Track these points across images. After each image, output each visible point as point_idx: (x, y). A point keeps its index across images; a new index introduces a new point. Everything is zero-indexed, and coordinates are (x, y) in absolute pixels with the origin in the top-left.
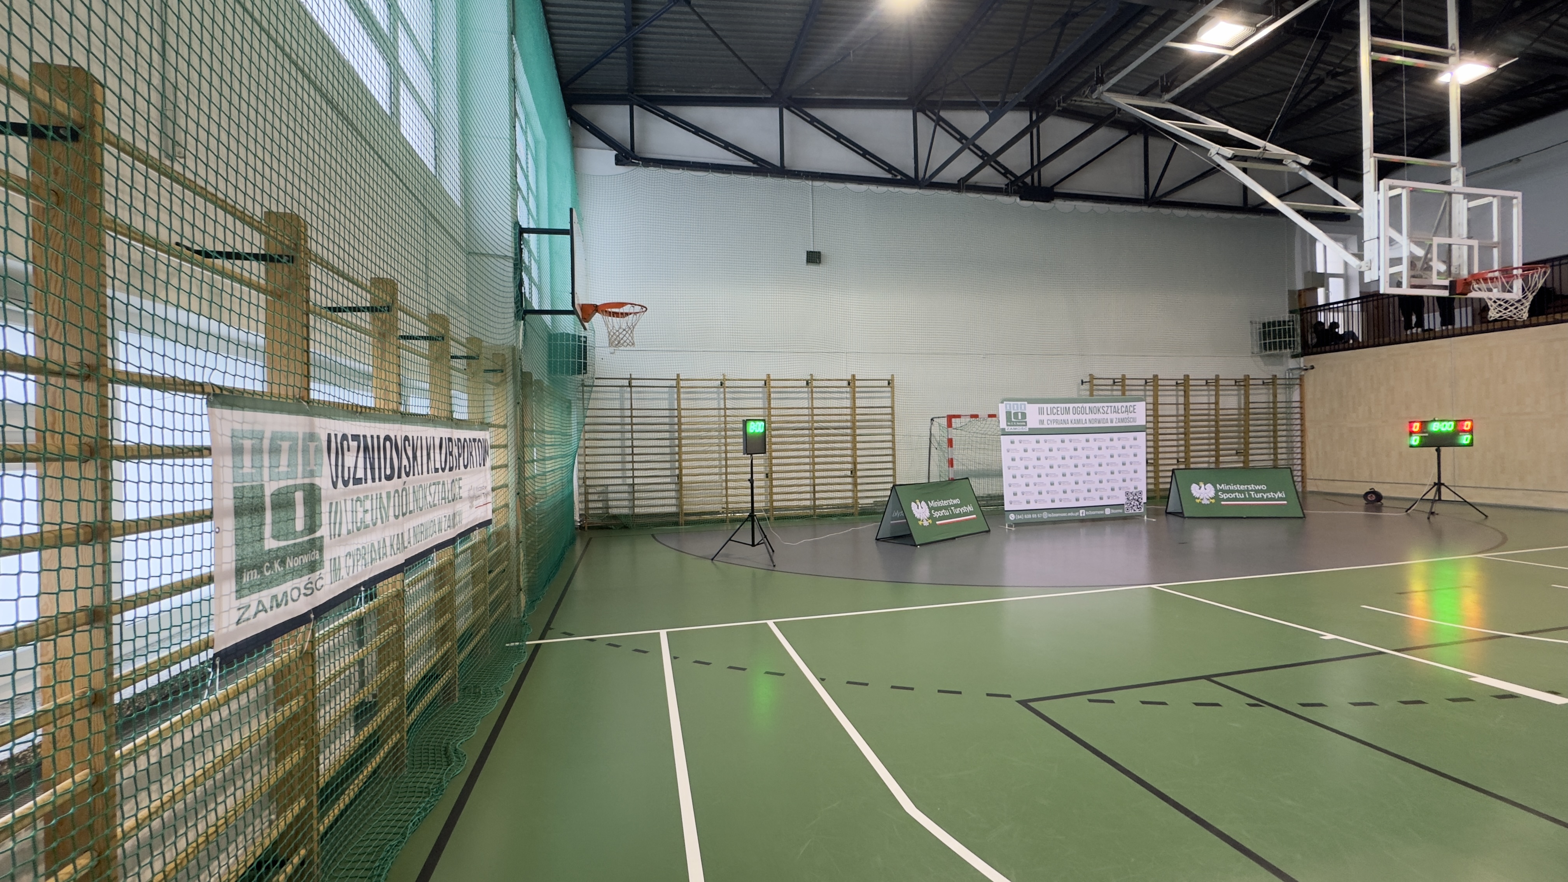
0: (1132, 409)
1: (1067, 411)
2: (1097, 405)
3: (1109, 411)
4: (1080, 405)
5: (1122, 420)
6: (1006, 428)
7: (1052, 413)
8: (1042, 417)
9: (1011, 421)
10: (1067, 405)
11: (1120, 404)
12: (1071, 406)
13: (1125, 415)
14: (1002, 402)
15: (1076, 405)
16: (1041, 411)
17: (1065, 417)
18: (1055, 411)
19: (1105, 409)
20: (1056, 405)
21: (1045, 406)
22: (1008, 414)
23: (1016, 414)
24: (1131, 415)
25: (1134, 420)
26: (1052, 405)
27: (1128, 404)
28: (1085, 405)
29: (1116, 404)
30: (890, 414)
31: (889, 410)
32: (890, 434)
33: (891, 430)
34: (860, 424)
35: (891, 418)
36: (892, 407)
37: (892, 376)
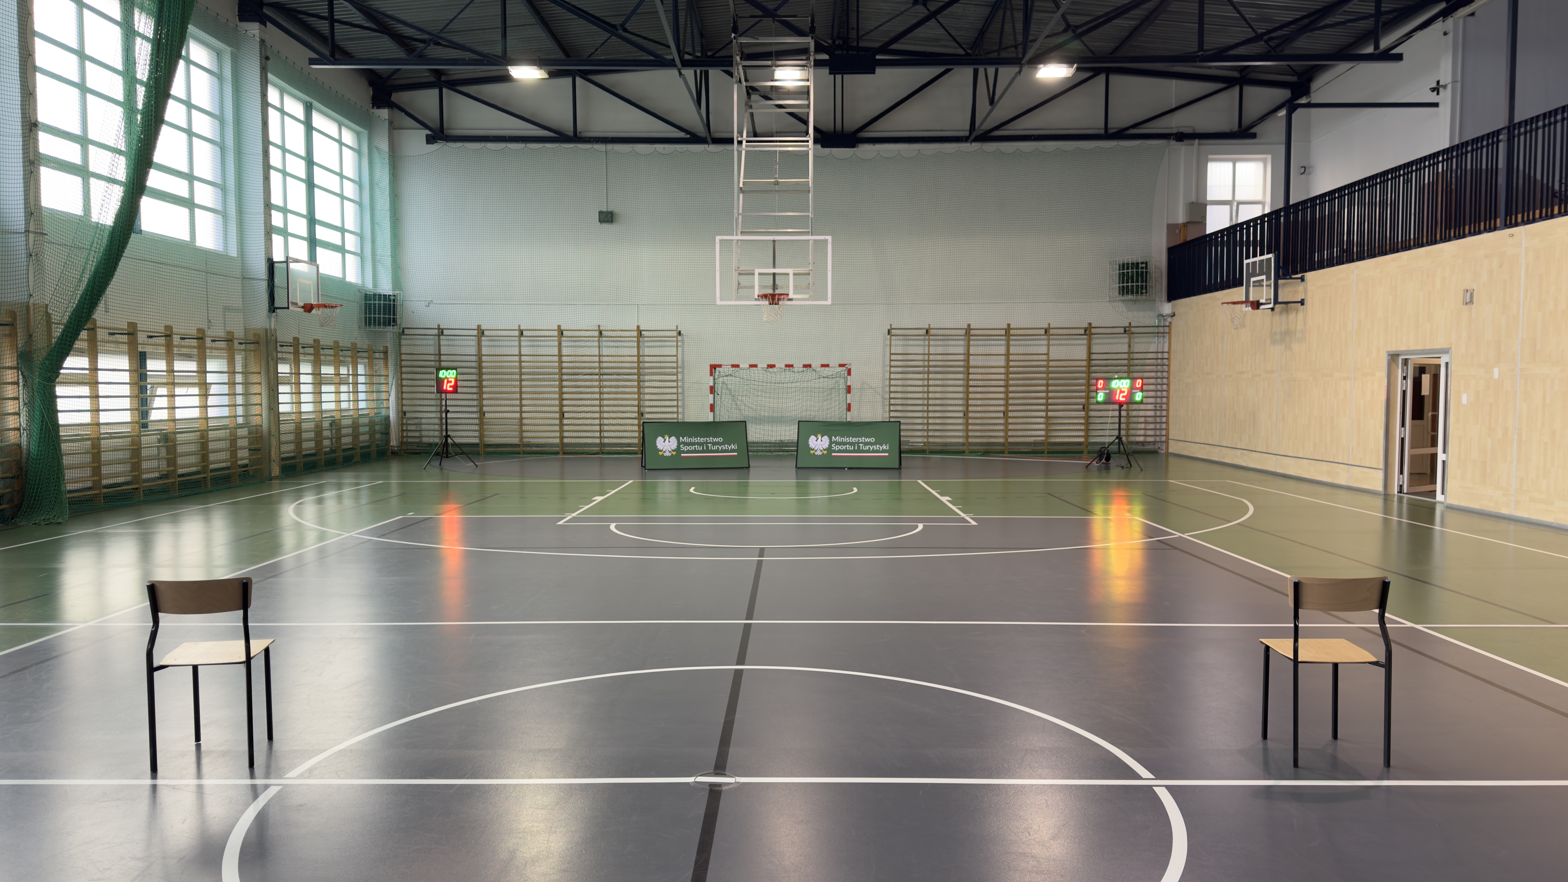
30: (675, 362)
31: (674, 359)
32: (674, 381)
33: (675, 377)
34: (646, 371)
35: (676, 366)
36: (676, 356)
37: (677, 326)
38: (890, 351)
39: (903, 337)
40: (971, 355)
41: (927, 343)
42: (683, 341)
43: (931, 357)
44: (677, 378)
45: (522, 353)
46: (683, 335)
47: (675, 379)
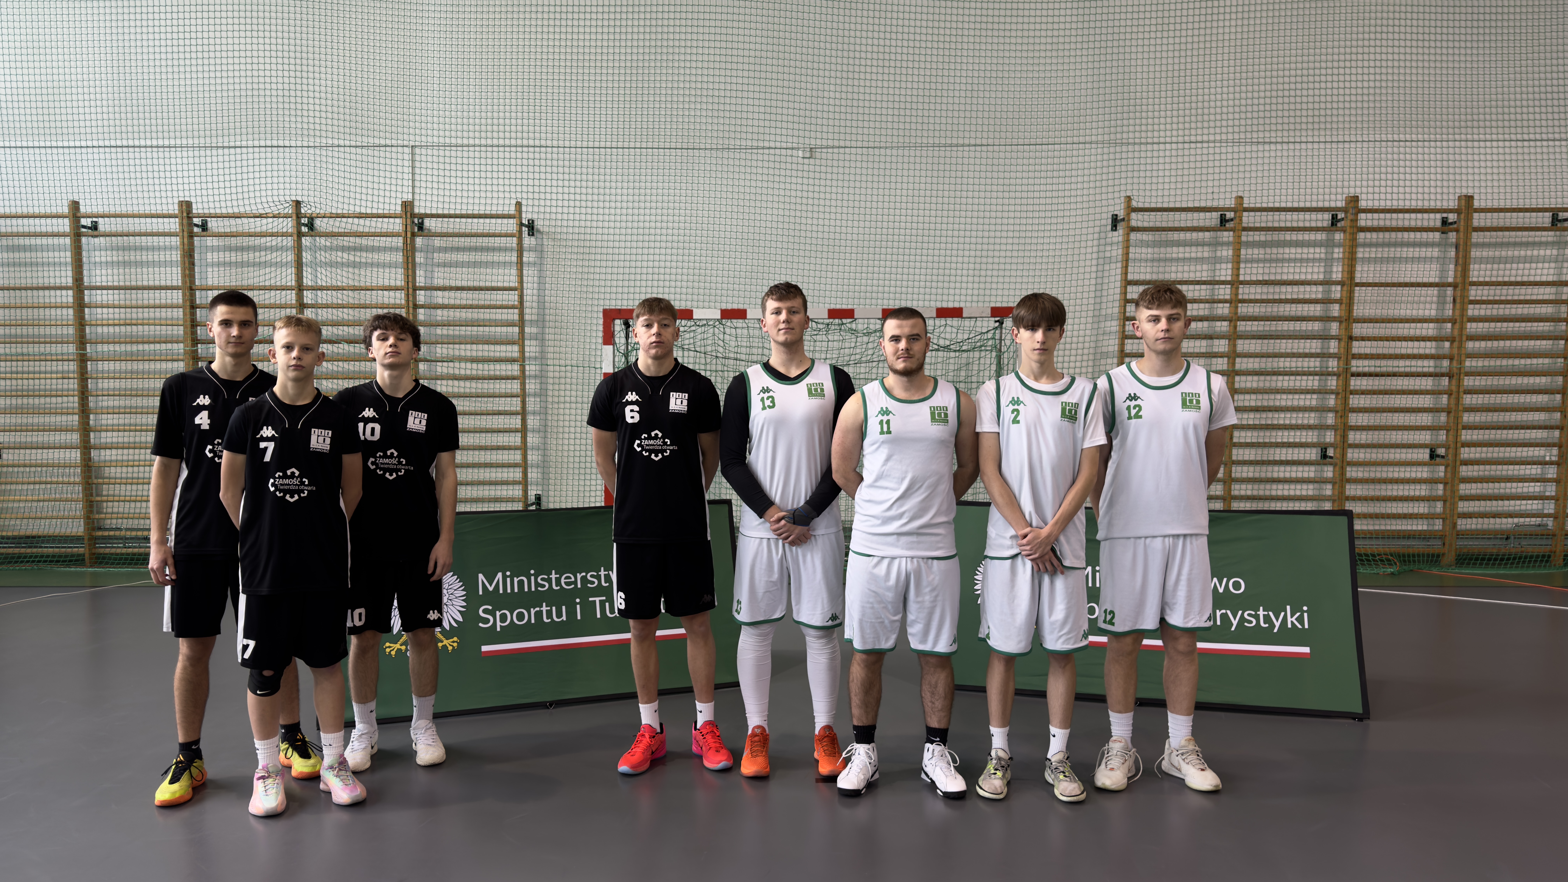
30: (513, 307)
31: (513, 298)
32: (512, 360)
33: (516, 348)
34: (439, 331)
35: (516, 317)
36: (520, 289)
37: (519, 205)
38: (1125, 273)
39: (1158, 236)
40: (1358, 285)
41: (1227, 252)
42: (539, 250)
43: (1245, 292)
44: (522, 351)
46: (538, 231)
47: (516, 355)
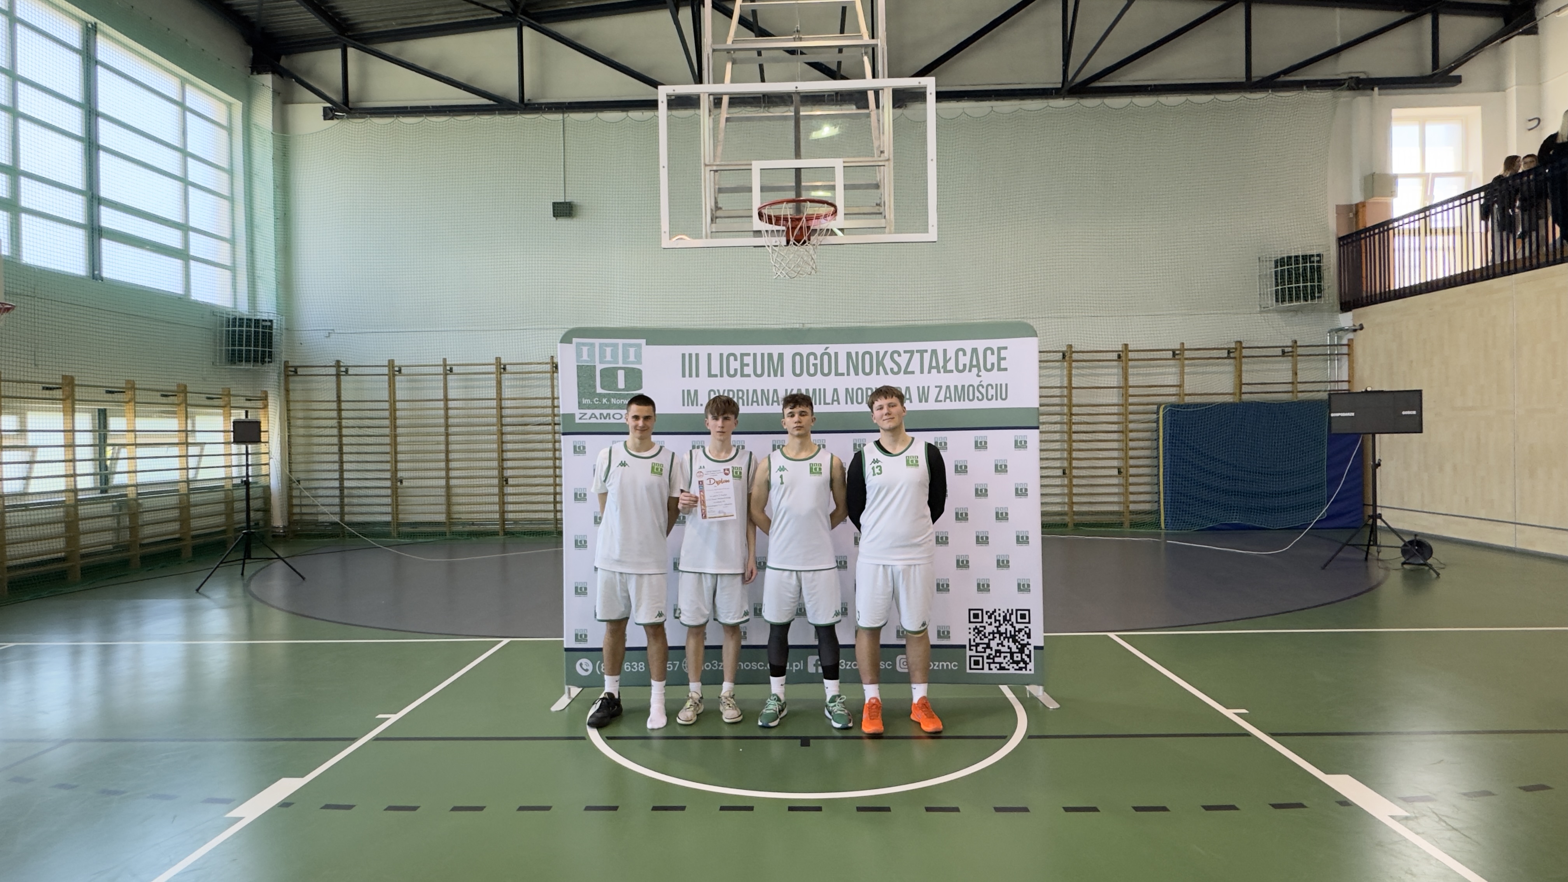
0: (992, 359)
1: (775, 367)
2: (873, 348)
3: (915, 365)
4: (819, 349)
5: (961, 393)
6: (578, 413)
7: (725, 370)
8: (691, 384)
9: (593, 394)
10: (775, 350)
11: (952, 346)
12: (788, 350)
13: (969, 378)
14: (566, 339)
15: (805, 349)
16: (689, 367)
17: (768, 383)
18: (735, 365)
19: (903, 360)
20: (738, 349)
21: (703, 350)
22: (585, 374)
23: (609, 375)
24: (988, 378)
25: (1002, 391)
26: (726, 349)
27: (981, 344)
28: (833, 348)
29: (939, 346)
45: (450, 397)
